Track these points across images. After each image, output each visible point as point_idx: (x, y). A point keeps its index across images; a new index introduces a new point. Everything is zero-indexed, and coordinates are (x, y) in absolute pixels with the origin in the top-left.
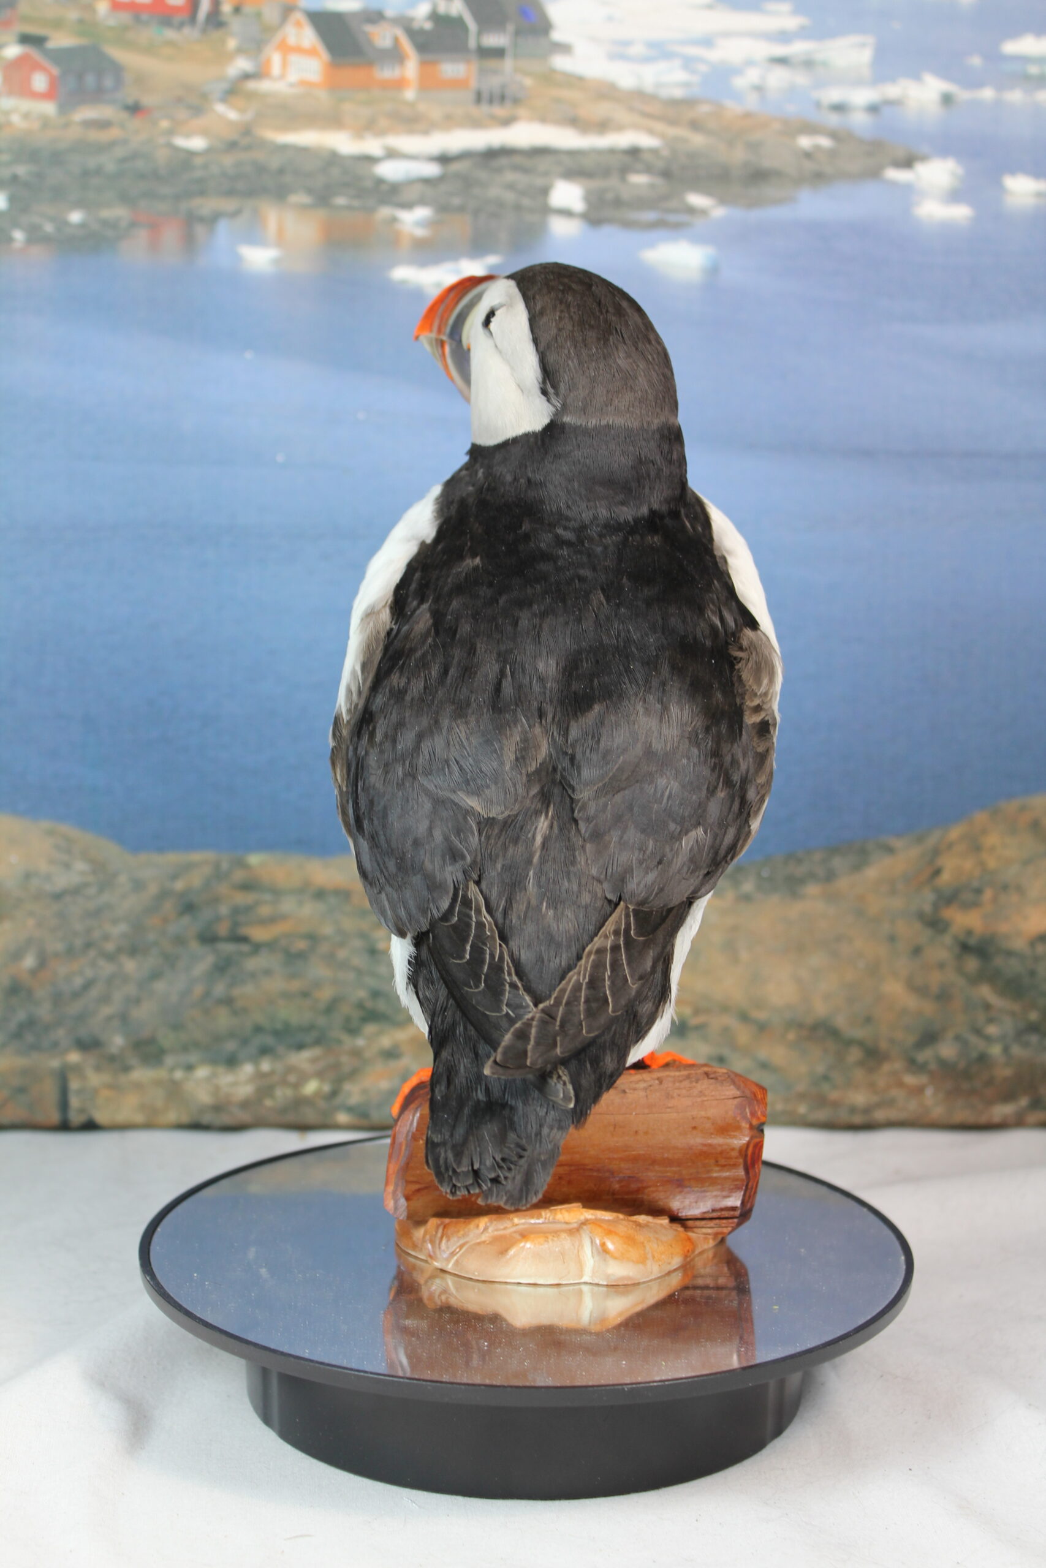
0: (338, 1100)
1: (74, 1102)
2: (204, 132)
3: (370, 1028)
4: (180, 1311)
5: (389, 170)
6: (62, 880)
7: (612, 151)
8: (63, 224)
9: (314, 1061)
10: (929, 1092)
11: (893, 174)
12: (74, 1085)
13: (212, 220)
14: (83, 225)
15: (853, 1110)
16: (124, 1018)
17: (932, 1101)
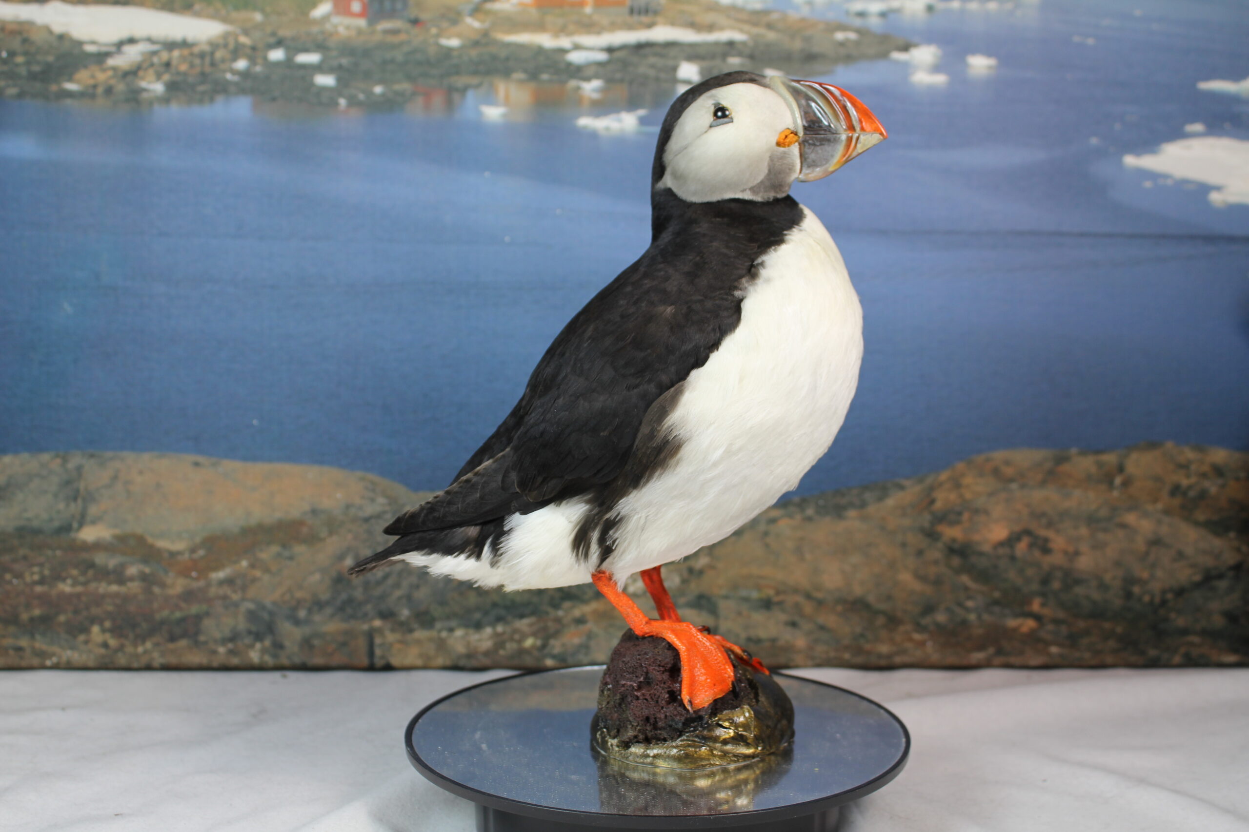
0: (546, 651)
1: (378, 652)
2: (459, 36)
3: (567, 604)
4: (426, 768)
5: (576, 57)
6: (370, 510)
7: (717, 44)
8: (369, 94)
9: (531, 625)
10: (929, 645)
11: (897, 56)
12: (378, 640)
13: (464, 90)
14: (383, 95)
15: (880, 656)
16: (409, 598)
17: (931, 650)
